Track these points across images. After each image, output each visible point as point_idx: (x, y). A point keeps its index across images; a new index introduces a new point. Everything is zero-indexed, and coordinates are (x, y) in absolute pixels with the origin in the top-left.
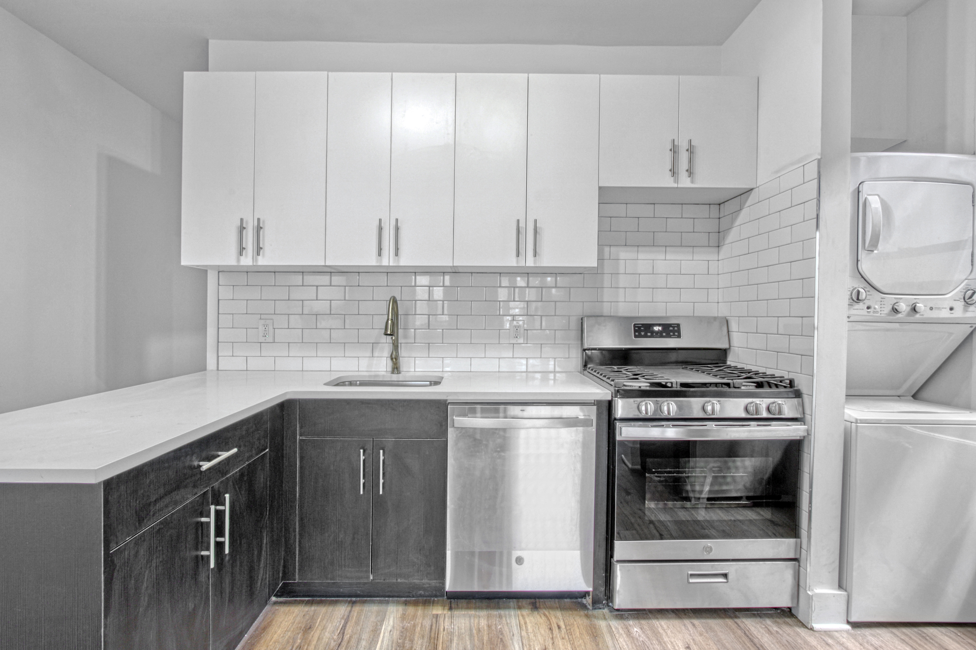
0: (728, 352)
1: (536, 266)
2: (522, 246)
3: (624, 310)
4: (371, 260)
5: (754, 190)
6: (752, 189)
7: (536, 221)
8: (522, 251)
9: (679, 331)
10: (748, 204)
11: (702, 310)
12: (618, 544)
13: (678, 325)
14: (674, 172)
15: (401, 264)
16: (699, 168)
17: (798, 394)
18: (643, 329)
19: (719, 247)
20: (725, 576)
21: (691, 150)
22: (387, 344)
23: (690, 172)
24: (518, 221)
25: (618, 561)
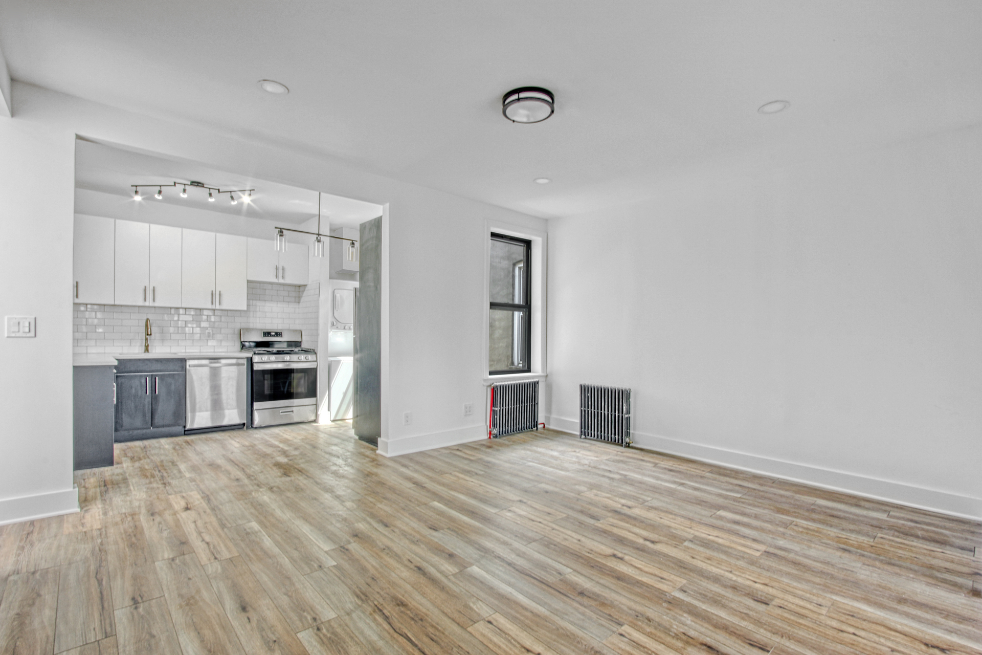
0: (301, 343)
1: (220, 308)
2: (214, 300)
3: (259, 326)
4: (140, 303)
6: (307, 284)
7: (220, 292)
8: (214, 302)
9: (282, 334)
10: (306, 289)
11: (293, 327)
12: (255, 404)
13: (282, 333)
14: (277, 276)
15: (155, 305)
16: (286, 274)
17: (315, 353)
18: (267, 334)
19: (299, 303)
20: (292, 411)
21: (283, 269)
23: (283, 277)
24: (212, 291)
25: (256, 410)
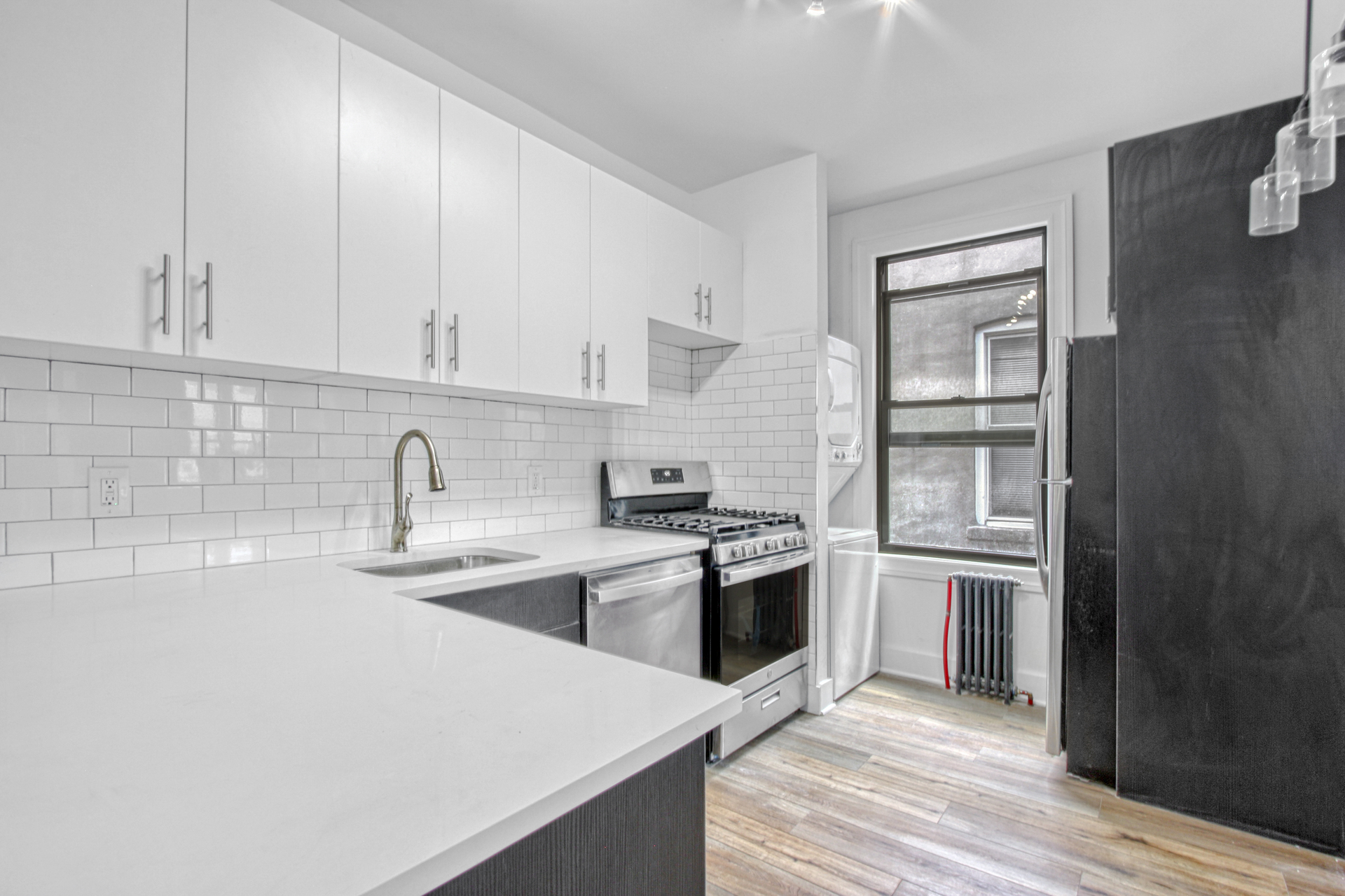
0: (709, 496)
1: (601, 400)
4: (412, 371)
5: (740, 346)
6: (738, 344)
7: (604, 346)
9: (681, 476)
10: (732, 356)
13: (681, 470)
15: (457, 383)
17: (801, 527)
18: (658, 474)
19: (691, 392)
20: (779, 693)
21: (709, 298)
22: (369, 506)
24: (588, 343)
